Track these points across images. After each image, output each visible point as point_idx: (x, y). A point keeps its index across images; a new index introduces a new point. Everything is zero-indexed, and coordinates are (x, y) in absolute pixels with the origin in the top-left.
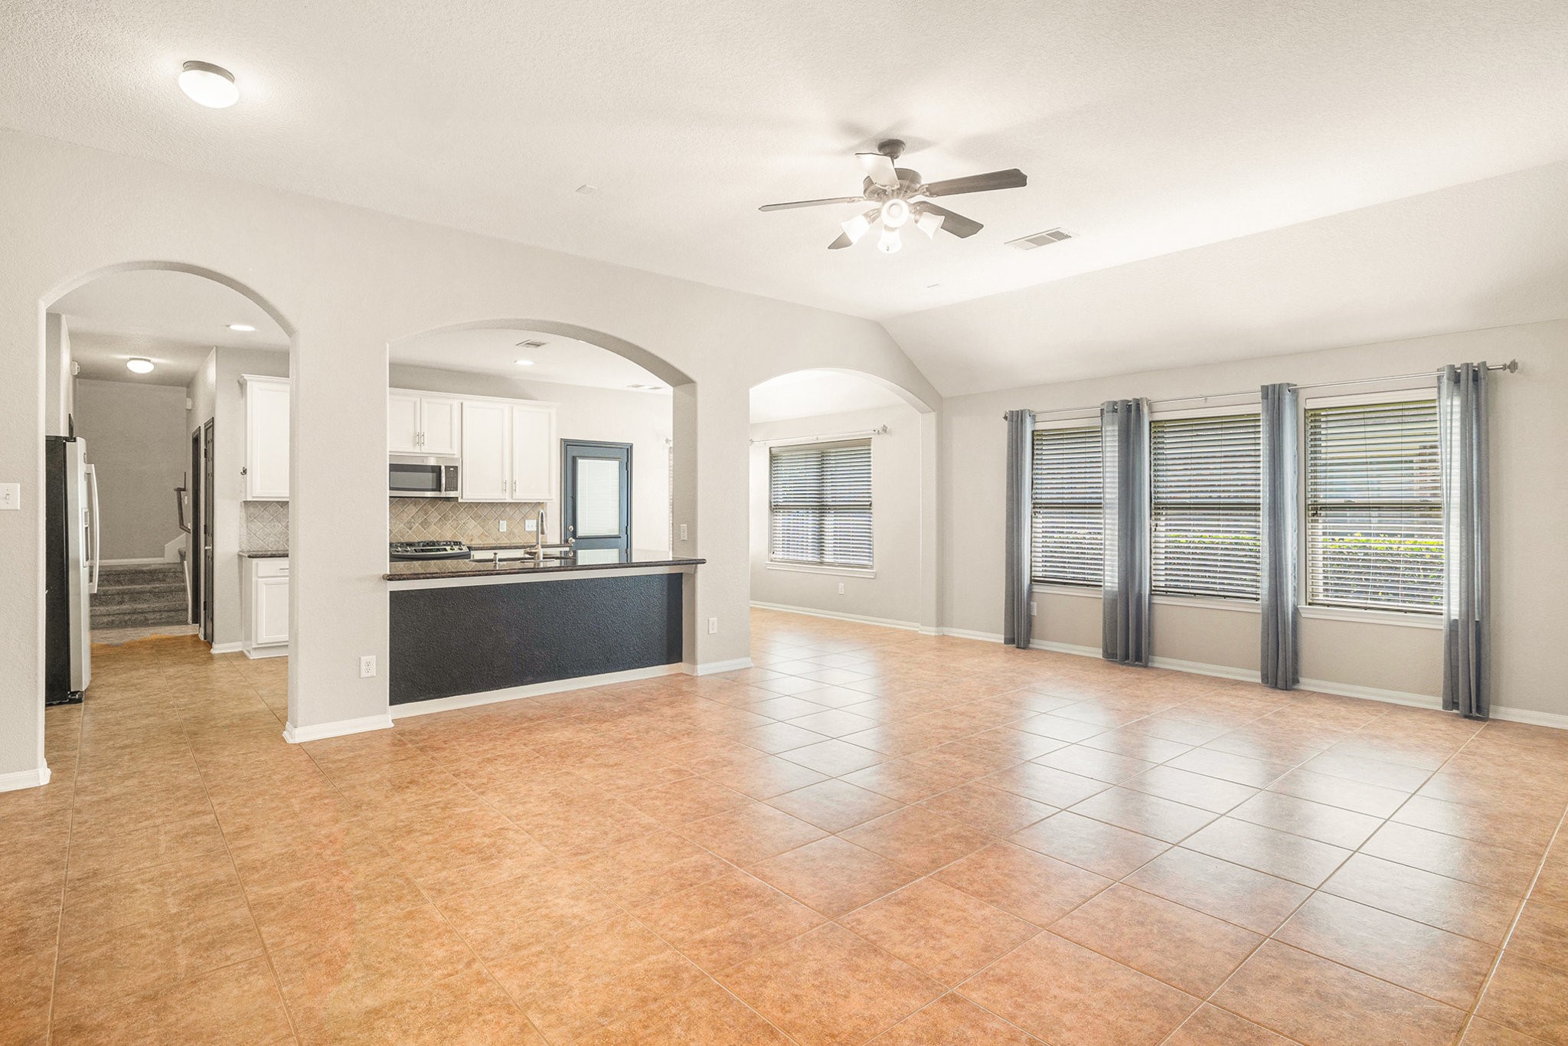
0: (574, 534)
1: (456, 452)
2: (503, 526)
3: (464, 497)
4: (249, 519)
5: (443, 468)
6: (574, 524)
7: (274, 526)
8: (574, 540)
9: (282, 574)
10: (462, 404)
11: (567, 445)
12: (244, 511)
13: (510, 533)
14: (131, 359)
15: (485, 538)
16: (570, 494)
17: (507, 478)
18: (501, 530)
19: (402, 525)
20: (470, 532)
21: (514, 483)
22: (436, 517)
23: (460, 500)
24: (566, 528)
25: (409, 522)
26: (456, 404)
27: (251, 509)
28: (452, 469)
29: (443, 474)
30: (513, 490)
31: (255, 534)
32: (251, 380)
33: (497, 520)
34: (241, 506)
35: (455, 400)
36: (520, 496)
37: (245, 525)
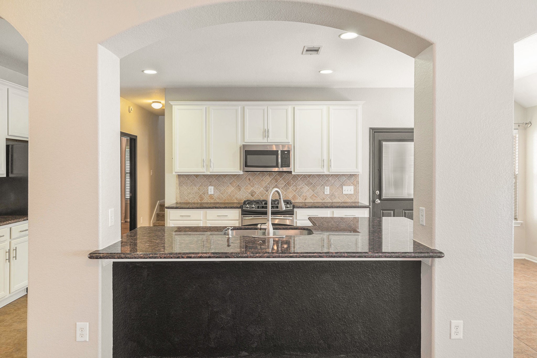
0: (380, 197)
1: (290, 140)
2: (327, 190)
3: (295, 171)
4: (180, 184)
5: (279, 152)
6: (380, 189)
7: (193, 189)
8: (379, 201)
9: (182, 219)
10: (294, 107)
11: (374, 132)
12: (178, 180)
13: (332, 195)
14: (153, 102)
15: (314, 198)
16: (377, 168)
17: (325, 157)
18: (325, 193)
19: (262, 189)
20: (304, 194)
21: (330, 161)
22: (283, 184)
23: (293, 173)
24: (374, 193)
25: (266, 187)
26: (290, 109)
27: (182, 179)
28: (286, 152)
29: (280, 156)
30: (329, 166)
31: (183, 193)
32: (175, 105)
33: (323, 186)
34: (177, 177)
35: (289, 106)
36: (335, 170)
37: (178, 188)
